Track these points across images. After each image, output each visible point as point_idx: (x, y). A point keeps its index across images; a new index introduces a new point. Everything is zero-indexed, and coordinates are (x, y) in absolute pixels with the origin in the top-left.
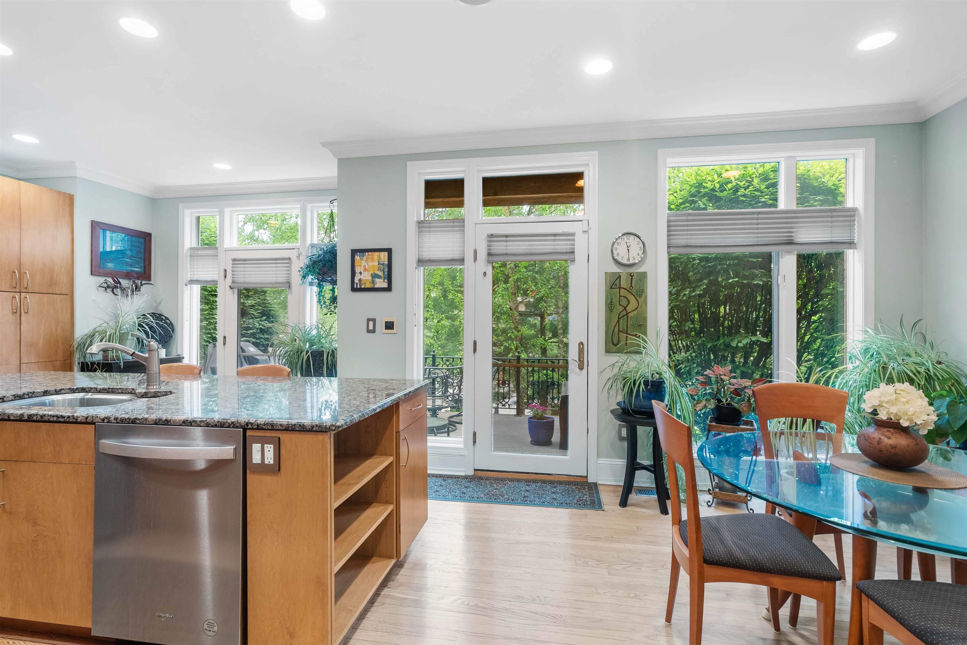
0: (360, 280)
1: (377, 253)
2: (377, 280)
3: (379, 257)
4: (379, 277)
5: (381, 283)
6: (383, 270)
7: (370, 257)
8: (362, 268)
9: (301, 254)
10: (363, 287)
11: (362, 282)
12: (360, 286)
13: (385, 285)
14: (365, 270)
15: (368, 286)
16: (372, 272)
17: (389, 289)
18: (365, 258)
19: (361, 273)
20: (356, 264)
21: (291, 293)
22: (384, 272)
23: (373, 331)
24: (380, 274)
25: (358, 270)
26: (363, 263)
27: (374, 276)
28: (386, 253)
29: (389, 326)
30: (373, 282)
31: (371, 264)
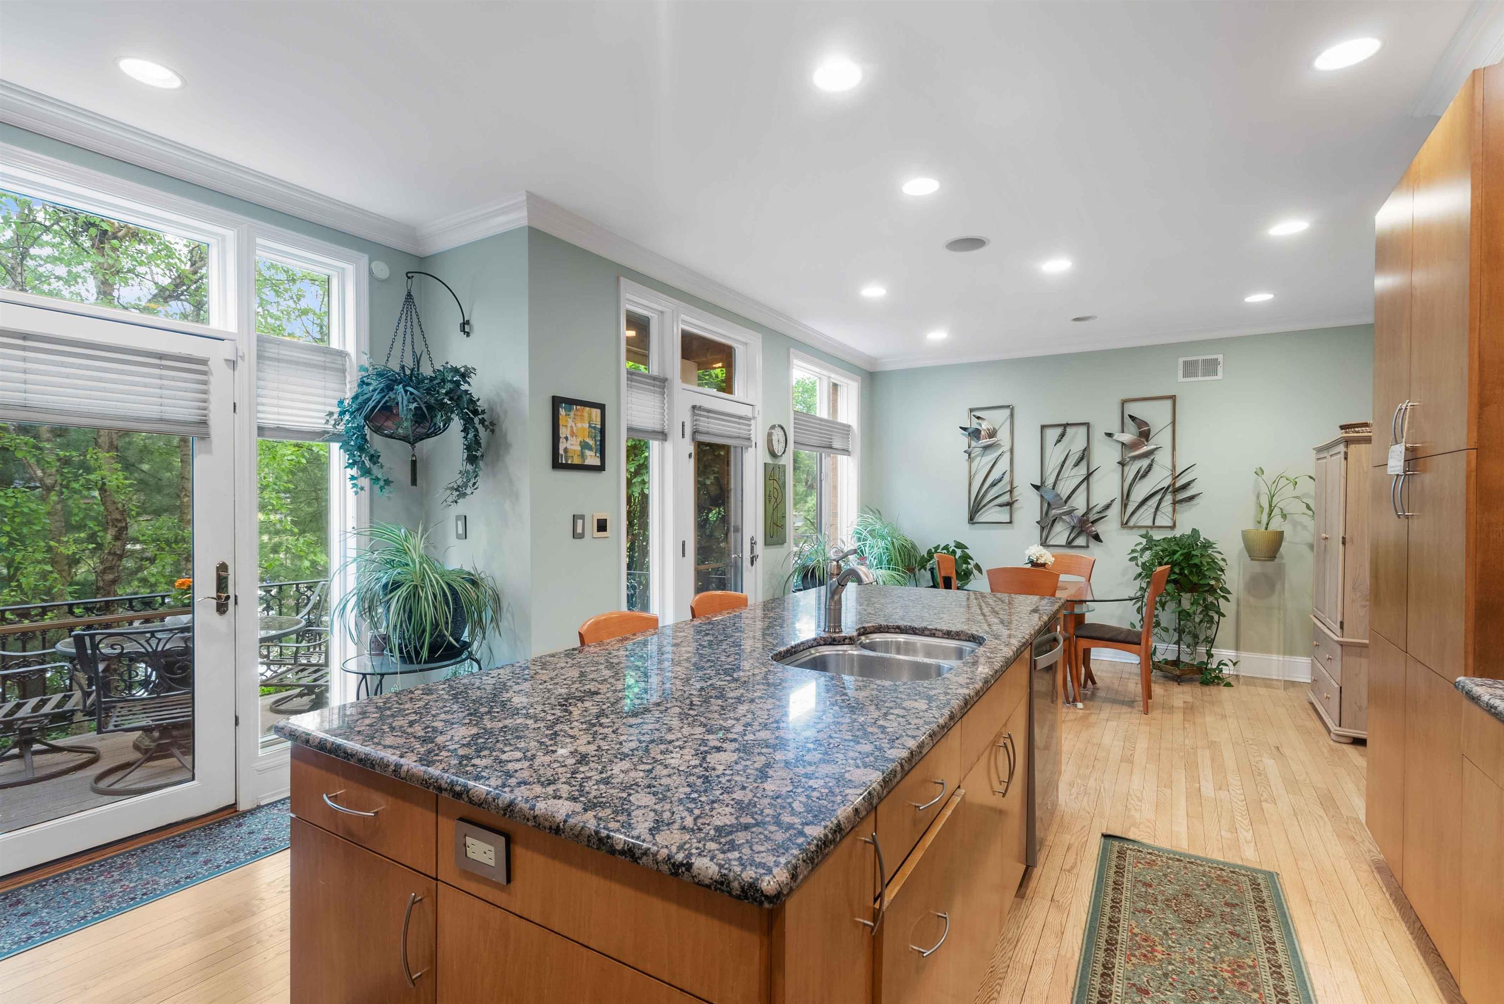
0: (566, 450)
1: (587, 409)
2: (588, 453)
3: (590, 415)
4: (590, 449)
5: (592, 459)
6: (595, 437)
7: (579, 413)
8: (569, 429)
9: (242, 358)
10: (569, 462)
11: (569, 454)
12: (566, 460)
13: (597, 462)
14: (573, 434)
15: (577, 461)
16: (580, 439)
17: (601, 468)
18: (572, 414)
19: (566, 438)
20: (561, 423)
21: (209, 451)
22: (596, 441)
23: (582, 536)
24: (591, 443)
25: (563, 432)
26: (570, 423)
27: (585, 446)
28: (599, 411)
29: (602, 526)
30: (582, 455)
31: (579, 425)
